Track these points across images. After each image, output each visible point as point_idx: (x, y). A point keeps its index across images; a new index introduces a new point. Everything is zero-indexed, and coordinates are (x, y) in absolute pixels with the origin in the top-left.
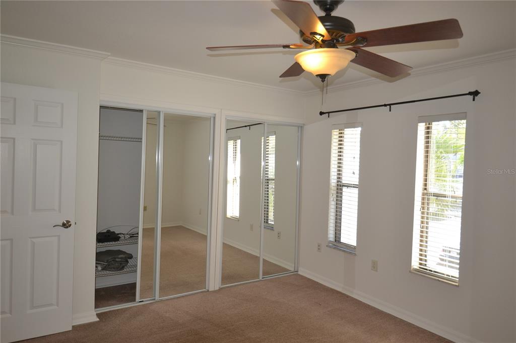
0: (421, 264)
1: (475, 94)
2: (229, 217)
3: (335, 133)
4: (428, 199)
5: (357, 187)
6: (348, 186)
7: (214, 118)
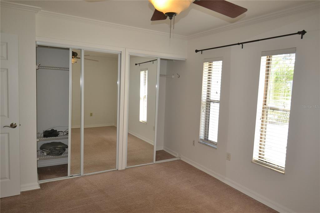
0: (260, 157)
1: (303, 33)
2: (141, 121)
3: (206, 65)
4: (267, 112)
5: (219, 103)
6: (214, 102)
7: (121, 54)
